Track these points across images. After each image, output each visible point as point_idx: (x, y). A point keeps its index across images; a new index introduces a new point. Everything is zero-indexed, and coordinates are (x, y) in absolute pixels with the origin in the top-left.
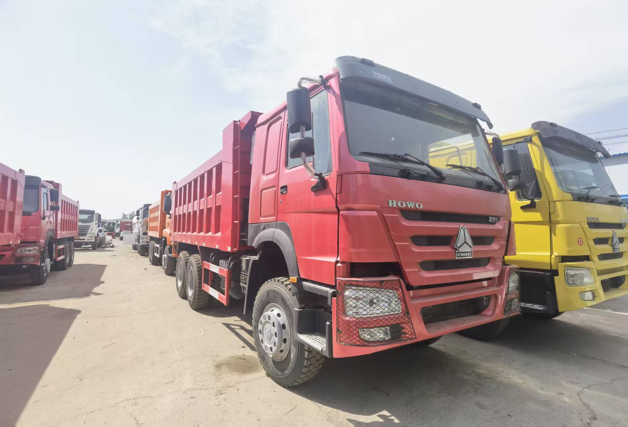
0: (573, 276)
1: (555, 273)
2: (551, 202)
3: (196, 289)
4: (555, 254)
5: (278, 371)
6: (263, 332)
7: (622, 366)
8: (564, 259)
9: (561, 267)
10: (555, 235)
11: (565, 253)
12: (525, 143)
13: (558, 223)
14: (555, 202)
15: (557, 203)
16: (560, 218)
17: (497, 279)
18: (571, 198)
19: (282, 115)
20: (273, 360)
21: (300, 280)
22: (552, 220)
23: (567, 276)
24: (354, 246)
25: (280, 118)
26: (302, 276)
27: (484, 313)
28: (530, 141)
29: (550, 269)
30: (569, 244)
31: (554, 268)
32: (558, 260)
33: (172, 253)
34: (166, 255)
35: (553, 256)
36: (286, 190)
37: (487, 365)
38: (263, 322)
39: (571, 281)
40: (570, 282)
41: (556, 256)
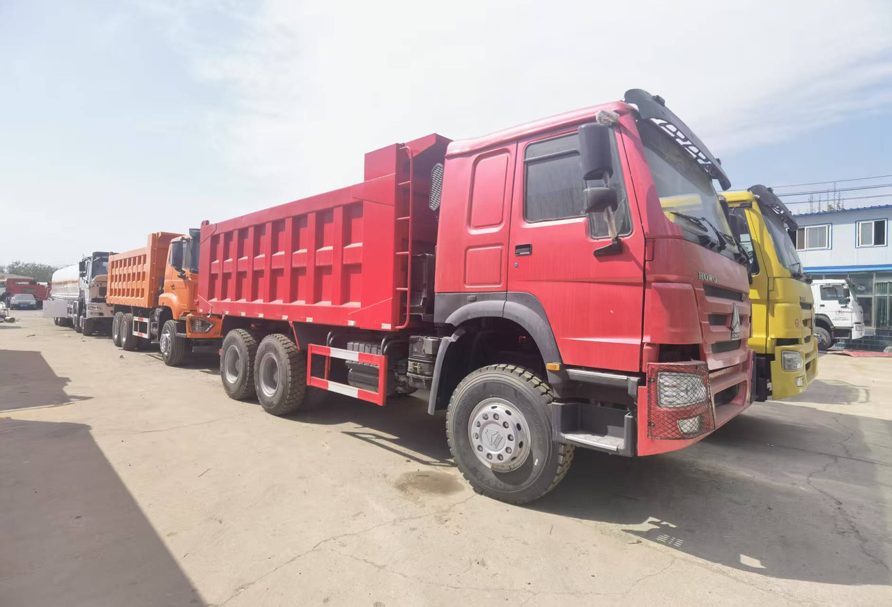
0: (789, 360)
1: (771, 357)
2: (770, 279)
3: (287, 385)
4: (773, 336)
5: (506, 484)
6: (481, 437)
7: (821, 454)
8: (780, 342)
9: (778, 349)
10: (773, 315)
11: (781, 335)
12: (742, 209)
13: (777, 302)
14: (774, 278)
15: (777, 280)
16: (779, 297)
17: (741, 366)
18: (789, 275)
19: (512, 147)
20: (493, 471)
21: (565, 367)
22: (770, 298)
23: (783, 360)
24: (673, 325)
25: (507, 151)
26: (566, 362)
27: (733, 402)
28: (750, 206)
29: (764, 353)
30: (787, 325)
31: (769, 352)
32: (774, 342)
33: (185, 332)
34: (168, 335)
35: (769, 339)
36: (530, 251)
37: (707, 462)
38: (481, 424)
39: (788, 365)
40: (787, 367)
41: (772, 339)
